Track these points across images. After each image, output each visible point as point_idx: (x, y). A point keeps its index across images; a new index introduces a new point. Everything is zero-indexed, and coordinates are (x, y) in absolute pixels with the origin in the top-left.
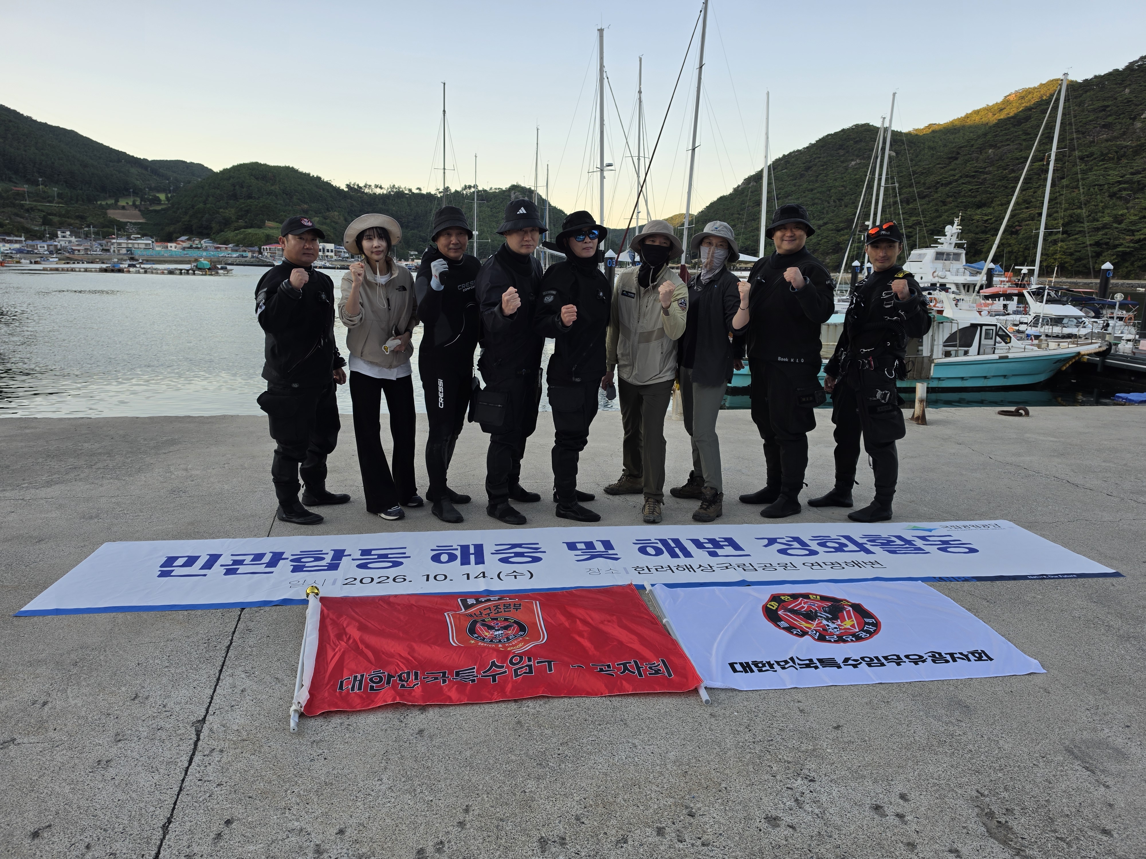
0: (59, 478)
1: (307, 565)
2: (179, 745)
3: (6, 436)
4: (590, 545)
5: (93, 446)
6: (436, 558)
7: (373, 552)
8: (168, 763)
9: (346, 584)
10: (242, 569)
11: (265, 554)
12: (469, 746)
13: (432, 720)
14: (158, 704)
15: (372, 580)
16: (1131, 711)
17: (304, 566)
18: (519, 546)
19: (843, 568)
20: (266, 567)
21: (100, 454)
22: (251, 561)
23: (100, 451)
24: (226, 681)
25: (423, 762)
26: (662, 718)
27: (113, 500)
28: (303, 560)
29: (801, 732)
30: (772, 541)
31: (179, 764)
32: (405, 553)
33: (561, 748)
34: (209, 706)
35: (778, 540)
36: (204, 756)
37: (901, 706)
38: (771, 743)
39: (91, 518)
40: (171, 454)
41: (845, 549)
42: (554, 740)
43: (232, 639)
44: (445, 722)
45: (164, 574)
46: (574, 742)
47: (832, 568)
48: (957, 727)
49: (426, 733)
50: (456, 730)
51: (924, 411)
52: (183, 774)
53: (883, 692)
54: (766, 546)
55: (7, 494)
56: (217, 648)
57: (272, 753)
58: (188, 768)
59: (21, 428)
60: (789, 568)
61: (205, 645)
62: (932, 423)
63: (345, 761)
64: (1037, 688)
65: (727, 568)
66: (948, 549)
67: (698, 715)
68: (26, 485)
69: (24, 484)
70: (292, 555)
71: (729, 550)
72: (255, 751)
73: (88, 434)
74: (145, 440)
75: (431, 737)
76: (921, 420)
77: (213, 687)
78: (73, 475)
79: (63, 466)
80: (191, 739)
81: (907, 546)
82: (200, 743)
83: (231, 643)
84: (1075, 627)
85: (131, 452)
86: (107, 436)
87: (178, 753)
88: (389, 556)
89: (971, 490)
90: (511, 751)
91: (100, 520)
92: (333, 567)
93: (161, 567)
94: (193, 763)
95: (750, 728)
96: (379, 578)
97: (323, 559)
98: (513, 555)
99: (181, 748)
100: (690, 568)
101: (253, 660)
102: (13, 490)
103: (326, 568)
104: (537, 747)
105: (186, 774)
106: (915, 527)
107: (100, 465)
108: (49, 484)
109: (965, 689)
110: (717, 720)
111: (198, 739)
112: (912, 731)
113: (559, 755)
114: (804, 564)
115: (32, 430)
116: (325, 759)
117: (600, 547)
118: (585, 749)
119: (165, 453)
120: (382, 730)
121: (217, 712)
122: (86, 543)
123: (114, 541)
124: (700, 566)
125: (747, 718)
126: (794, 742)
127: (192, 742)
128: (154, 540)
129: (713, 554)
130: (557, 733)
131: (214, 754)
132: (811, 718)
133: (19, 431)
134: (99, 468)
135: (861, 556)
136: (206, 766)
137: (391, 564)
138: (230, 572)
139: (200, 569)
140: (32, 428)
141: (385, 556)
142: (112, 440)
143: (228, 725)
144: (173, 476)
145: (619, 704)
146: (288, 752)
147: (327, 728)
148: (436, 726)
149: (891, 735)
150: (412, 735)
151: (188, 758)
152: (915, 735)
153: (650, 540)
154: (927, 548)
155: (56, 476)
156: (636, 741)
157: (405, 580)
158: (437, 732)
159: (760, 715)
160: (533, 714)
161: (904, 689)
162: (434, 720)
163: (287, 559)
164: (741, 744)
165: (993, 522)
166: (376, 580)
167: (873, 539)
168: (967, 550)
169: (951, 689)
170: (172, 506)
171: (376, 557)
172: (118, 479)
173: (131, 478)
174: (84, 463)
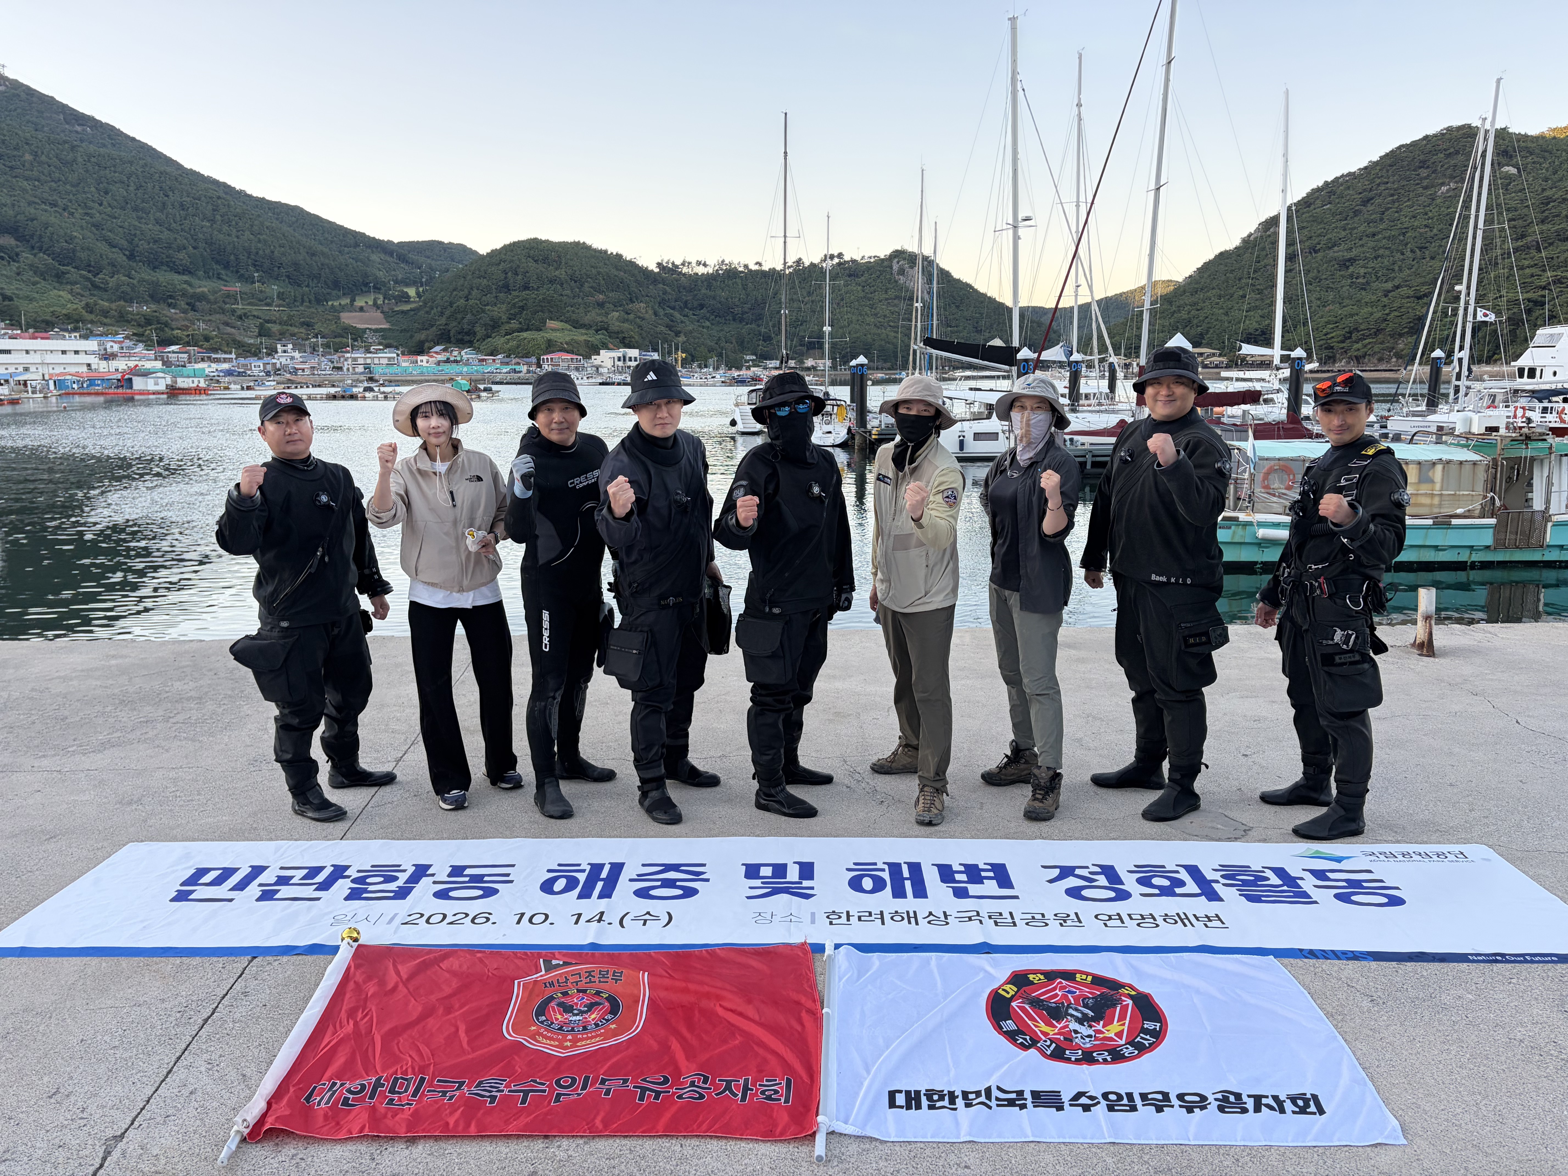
0: (119, 737)
1: (371, 888)
3: (82, 671)
4: (780, 870)
5: (186, 687)
6: (547, 887)
7: (468, 871)
9: (406, 923)
10: (285, 891)
11: (325, 867)
13: (415, 1160)
14: (77, 1107)
15: (445, 916)
17: (366, 891)
18: (676, 868)
19: (1157, 926)
20: (316, 889)
21: (188, 699)
22: (301, 879)
23: (193, 694)
24: (180, 1073)
27: (172, 774)
28: (368, 880)
30: (1066, 872)
32: (508, 875)
34: (137, 1116)
35: (1077, 872)
39: (130, 803)
41: (1178, 891)
43: (217, 1007)
44: (431, 1165)
45: (182, 896)
47: (1138, 925)
51: (1430, 634)
53: (1109, 1160)
54: (1051, 881)
55: (45, 762)
56: (192, 1021)
59: (107, 656)
60: (1069, 923)
61: (178, 1015)
62: (1446, 653)
65: (970, 919)
66: (1354, 898)
68: (75, 748)
69: (73, 746)
70: (359, 871)
71: (990, 887)
73: (188, 666)
76: (1426, 648)
77: (156, 1085)
78: (139, 733)
79: (133, 718)
80: (92, 1165)
81: (1285, 888)
82: (101, 1172)
83: (213, 1014)
84: (1503, 1058)
85: (230, 697)
86: (210, 670)
88: (486, 879)
89: (1451, 785)
91: (140, 807)
92: (402, 894)
93: (182, 885)
96: (455, 915)
97: (396, 878)
98: (659, 883)
100: (912, 918)
101: (227, 1044)
102: (55, 755)
103: (392, 895)
106: (1317, 852)
107: (180, 718)
108: (104, 746)
109: (1250, 1164)
111: (101, 1166)
114: (1096, 917)
115: (120, 661)
117: (793, 874)
121: (145, 1125)
122: (105, 844)
123: (142, 841)
124: (931, 914)
127: (91, 1170)
128: (194, 840)
129: (961, 893)
133: (102, 663)
134: (178, 723)
135: (1202, 906)
137: (480, 892)
138: (267, 895)
139: (231, 890)
140: (122, 657)
141: (479, 878)
142: (215, 677)
143: (148, 1146)
145: (691, 1152)
147: (272, 1161)
153: (875, 864)
154: (1315, 894)
155: (118, 734)
157: (488, 919)
160: (561, 1160)
161: (1146, 1158)
162: (419, 1160)
163: (349, 877)
165: (1456, 848)
166: (449, 919)
167: (1231, 874)
168: (1385, 900)
169: (1225, 1163)
170: (243, 783)
171: (467, 879)
172: (193, 740)
173: (211, 739)
174: (162, 713)
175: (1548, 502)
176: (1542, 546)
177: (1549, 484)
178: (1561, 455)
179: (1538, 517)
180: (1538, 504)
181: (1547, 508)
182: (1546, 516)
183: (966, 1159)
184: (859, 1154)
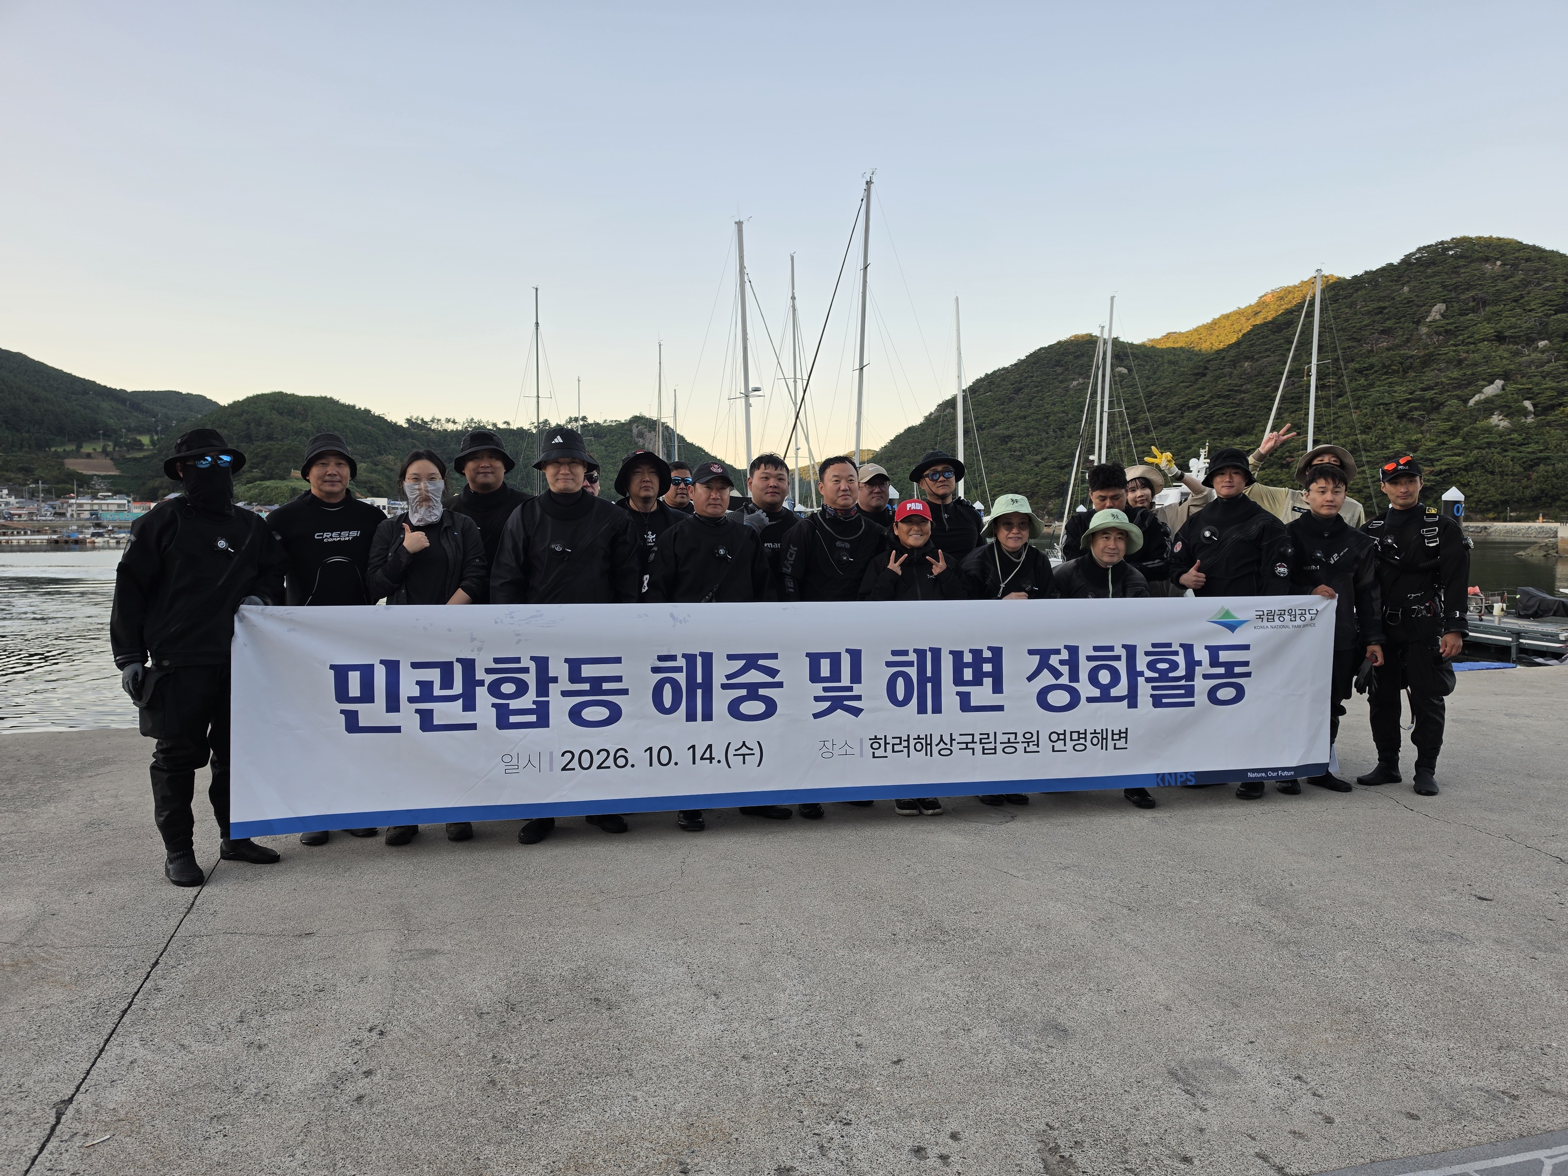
2: (30, 1131)
8: (11, 1152)
12: (420, 1111)
14: (12, 1084)
16: (1262, 1025)
24: (113, 1050)
25: (354, 1133)
26: (679, 1065)
29: (850, 1070)
31: (26, 1153)
33: (538, 1107)
34: (81, 1084)
36: (62, 1141)
37: (982, 1033)
38: (809, 1084)
40: (99, 777)
42: (533, 1099)
43: (132, 1001)
44: (394, 1086)
46: (559, 1099)
48: (1045, 1054)
49: (366, 1099)
50: (406, 1094)
52: (29, 1164)
53: (966, 1019)
56: (109, 1013)
57: (155, 1133)
58: (36, 1157)
61: (94, 1011)
63: (250, 1137)
64: (1158, 1005)
67: (727, 1058)
72: (132, 1132)
74: (66, 760)
75: (372, 1105)
77: (92, 1060)
80: (48, 1123)
82: (59, 1127)
83: (130, 1006)
85: (42, 777)
86: (12, 758)
87: (27, 1141)
90: (473, 1114)
94: (45, 1151)
95: (788, 1069)
99: (32, 1134)
101: (155, 1025)
104: (508, 1107)
105: (33, 1163)
109: (1069, 1010)
110: (749, 1063)
111: (58, 1122)
112: (989, 1061)
113: (534, 1115)
116: (225, 1136)
118: (570, 1107)
119: (90, 777)
120: (309, 1099)
121: (92, 1089)
125: (788, 1058)
126: (839, 1081)
127: (48, 1126)
130: (538, 1091)
131: (75, 1139)
132: (868, 1054)
136: (61, 1154)
142: (18, 763)
143: (102, 1104)
144: (96, 805)
145: (629, 1052)
146: (176, 1131)
147: (236, 1099)
148: (382, 1091)
149: (961, 1068)
150: (347, 1103)
151: (39, 1145)
152: (990, 1065)
156: (638, 1094)
158: (381, 1097)
159: (805, 1054)
160: (513, 1071)
162: (381, 1084)
164: (771, 1088)
169: (1051, 1011)
173: (36, 810)
183: (857, 1031)
184: (770, 1037)
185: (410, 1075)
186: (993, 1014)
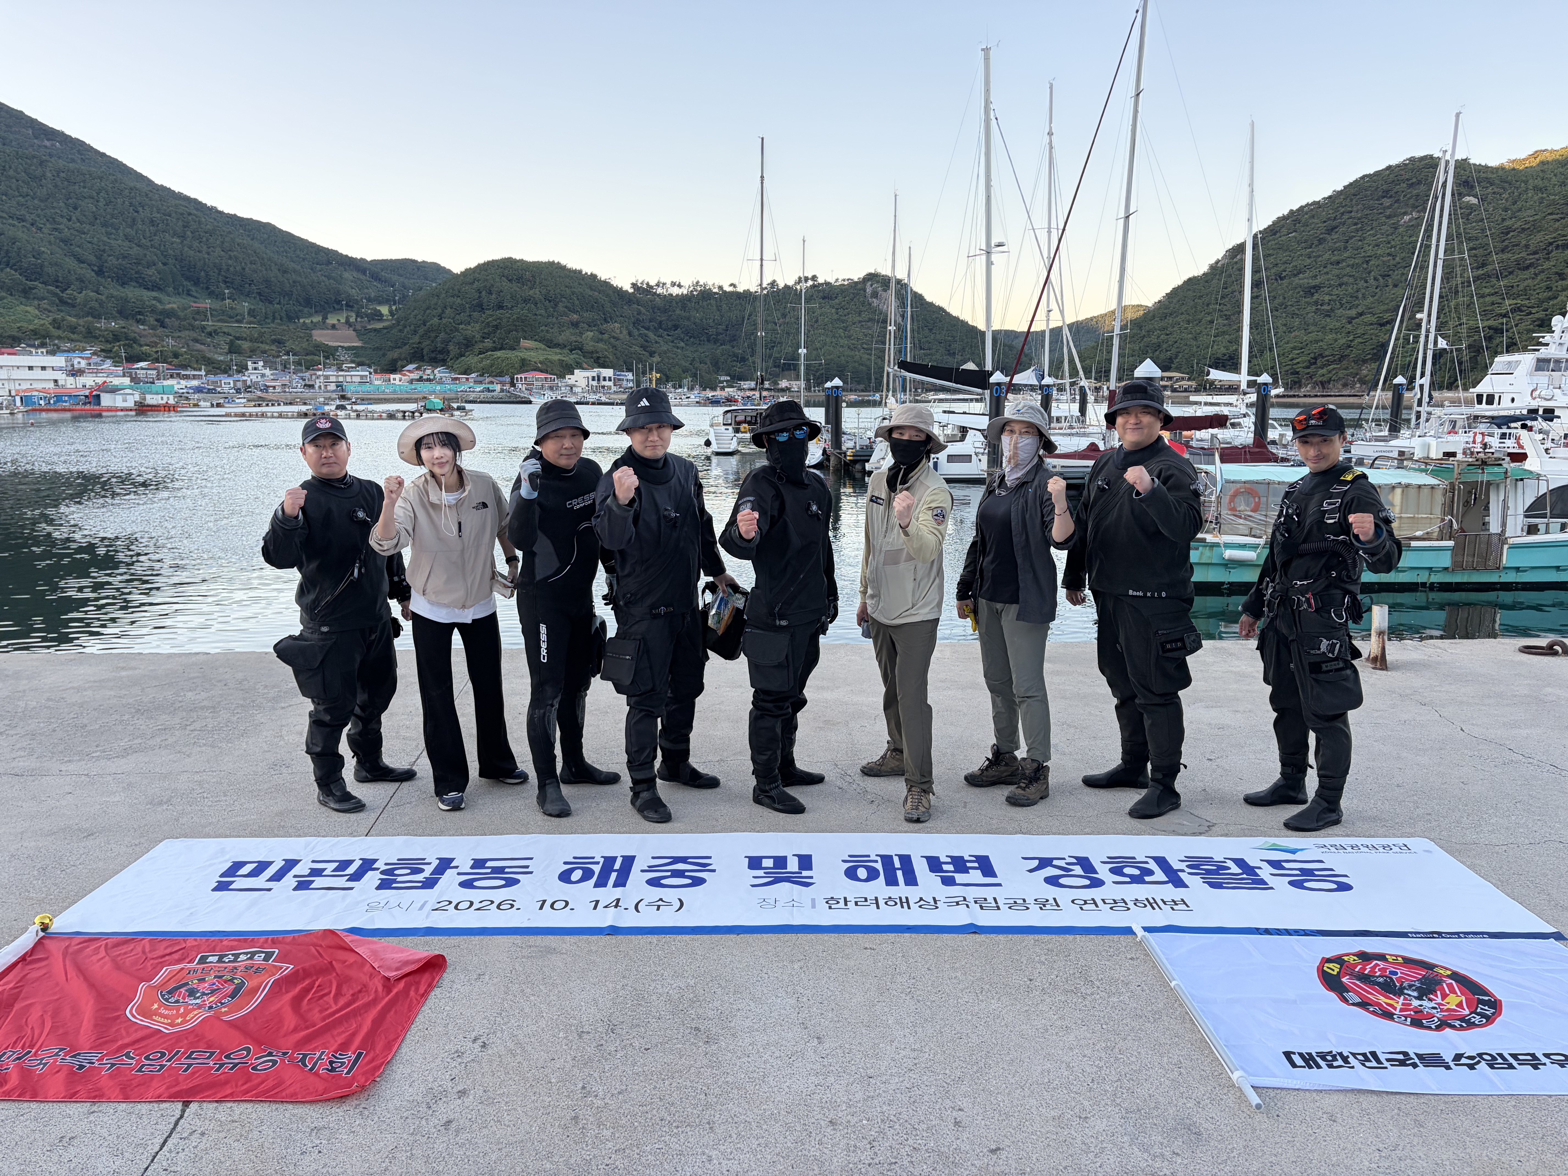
0: (140, 744)
1: (399, 879)
3: (95, 682)
4: (780, 862)
5: (198, 697)
6: (565, 877)
7: (489, 864)
8: (137, 1145)
9: (436, 910)
10: (319, 882)
11: (354, 861)
13: (467, 1108)
15: (472, 903)
17: (395, 881)
18: (683, 860)
19: (1129, 909)
20: (348, 880)
21: (202, 708)
22: (333, 871)
23: (205, 703)
26: (762, 1122)
27: (197, 777)
28: (396, 872)
29: (940, 1154)
30: (1045, 863)
31: (149, 1148)
32: (527, 867)
35: (1055, 862)
36: (181, 1139)
37: (1101, 1125)
38: (893, 1166)
39: (161, 803)
40: (290, 709)
41: (1147, 879)
42: (610, 1145)
44: (482, 1112)
45: (222, 887)
47: (1111, 908)
48: (1166, 1163)
49: (453, 1125)
50: (492, 1123)
51: (1383, 649)
52: (149, 1161)
53: (1086, 1103)
54: (1031, 871)
55: (72, 767)
57: (260, 1141)
58: (157, 1153)
59: (117, 668)
60: (1048, 907)
62: (1397, 667)
63: (341, 1157)
65: (957, 903)
66: (1306, 884)
67: (813, 1120)
68: (98, 753)
69: (96, 752)
70: (386, 864)
71: (975, 876)
72: (241, 1136)
73: (198, 677)
74: (266, 687)
75: (457, 1131)
76: (1380, 662)
78: (158, 740)
79: (151, 726)
80: (174, 1115)
81: (1244, 876)
82: (182, 1121)
86: (220, 681)
87: (152, 1134)
88: (507, 870)
89: (1398, 786)
91: (170, 807)
92: (429, 884)
93: (221, 876)
94: (165, 1148)
95: (874, 1144)
96: (481, 902)
97: (422, 871)
98: (669, 874)
99: (158, 1127)
100: (905, 903)
102: (80, 760)
103: (420, 884)
105: (152, 1161)
106: (1274, 844)
107: (197, 725)
108: (126, 752)
110: (834, 1129)
111: (182, 1117)
112: (1099, 1164)
114: (1073, 901)
115: (130, 673)
116: (320, 1152)
117: (793, 865)
120: (401, 1118)
122: (142, 840)
123: (177, 838)
124: (921, 899)
125: (877, 1130)
126: (925, 1167)
127: (173, 1120)
128: (226, 836)
129: (948, 881)
130: (617, 1135)
131: (192, 1137)
132: (965, 1135)
133: (113, 674)
134: (195, 730)
135: (1169, 892)
136: (178, 1153)
137: (503, 882)
138: (303, 885)
139: (267, 881)
140: (131, 669)
141: (501, 870)
142: (224, 688)
145: (715, 1100)
146: (279, 1140)
148: (470, 1117)
149: (1065, 1168)
150: (435, 1127)
151: (162, 1141)
152: (1099, 1169)
153: (869, 856)
154: (1271, 881)
155: (139, 741)
157: (512, 906)
158: (468, 1124)
159: (897, 1127)
160: (598, 1107)
162: (471, 1108)
163: (377, 869)
164: (851, 1165)
165: (1401, 841)
166: (476, 906)
167: (1196, 864)
168: (1335, 886)
170: (266, 786)
171: (489, 871)
172: (213, 747)
173: (230, 745)
174: (179, 721)
175: (1504, 524)
176: (1498, 568)
177: (1505, 508)
178: (1517, 480)
179: (1495, 540)
180: (1494, 528)
181: (1503, 531)
182: (1502, 538)
183: (960, 1103)
184: (864, 1100)
185: (500, 1100)
186: (1118, 1101)
